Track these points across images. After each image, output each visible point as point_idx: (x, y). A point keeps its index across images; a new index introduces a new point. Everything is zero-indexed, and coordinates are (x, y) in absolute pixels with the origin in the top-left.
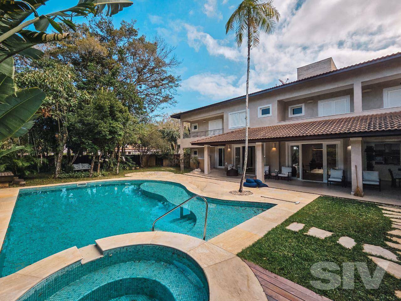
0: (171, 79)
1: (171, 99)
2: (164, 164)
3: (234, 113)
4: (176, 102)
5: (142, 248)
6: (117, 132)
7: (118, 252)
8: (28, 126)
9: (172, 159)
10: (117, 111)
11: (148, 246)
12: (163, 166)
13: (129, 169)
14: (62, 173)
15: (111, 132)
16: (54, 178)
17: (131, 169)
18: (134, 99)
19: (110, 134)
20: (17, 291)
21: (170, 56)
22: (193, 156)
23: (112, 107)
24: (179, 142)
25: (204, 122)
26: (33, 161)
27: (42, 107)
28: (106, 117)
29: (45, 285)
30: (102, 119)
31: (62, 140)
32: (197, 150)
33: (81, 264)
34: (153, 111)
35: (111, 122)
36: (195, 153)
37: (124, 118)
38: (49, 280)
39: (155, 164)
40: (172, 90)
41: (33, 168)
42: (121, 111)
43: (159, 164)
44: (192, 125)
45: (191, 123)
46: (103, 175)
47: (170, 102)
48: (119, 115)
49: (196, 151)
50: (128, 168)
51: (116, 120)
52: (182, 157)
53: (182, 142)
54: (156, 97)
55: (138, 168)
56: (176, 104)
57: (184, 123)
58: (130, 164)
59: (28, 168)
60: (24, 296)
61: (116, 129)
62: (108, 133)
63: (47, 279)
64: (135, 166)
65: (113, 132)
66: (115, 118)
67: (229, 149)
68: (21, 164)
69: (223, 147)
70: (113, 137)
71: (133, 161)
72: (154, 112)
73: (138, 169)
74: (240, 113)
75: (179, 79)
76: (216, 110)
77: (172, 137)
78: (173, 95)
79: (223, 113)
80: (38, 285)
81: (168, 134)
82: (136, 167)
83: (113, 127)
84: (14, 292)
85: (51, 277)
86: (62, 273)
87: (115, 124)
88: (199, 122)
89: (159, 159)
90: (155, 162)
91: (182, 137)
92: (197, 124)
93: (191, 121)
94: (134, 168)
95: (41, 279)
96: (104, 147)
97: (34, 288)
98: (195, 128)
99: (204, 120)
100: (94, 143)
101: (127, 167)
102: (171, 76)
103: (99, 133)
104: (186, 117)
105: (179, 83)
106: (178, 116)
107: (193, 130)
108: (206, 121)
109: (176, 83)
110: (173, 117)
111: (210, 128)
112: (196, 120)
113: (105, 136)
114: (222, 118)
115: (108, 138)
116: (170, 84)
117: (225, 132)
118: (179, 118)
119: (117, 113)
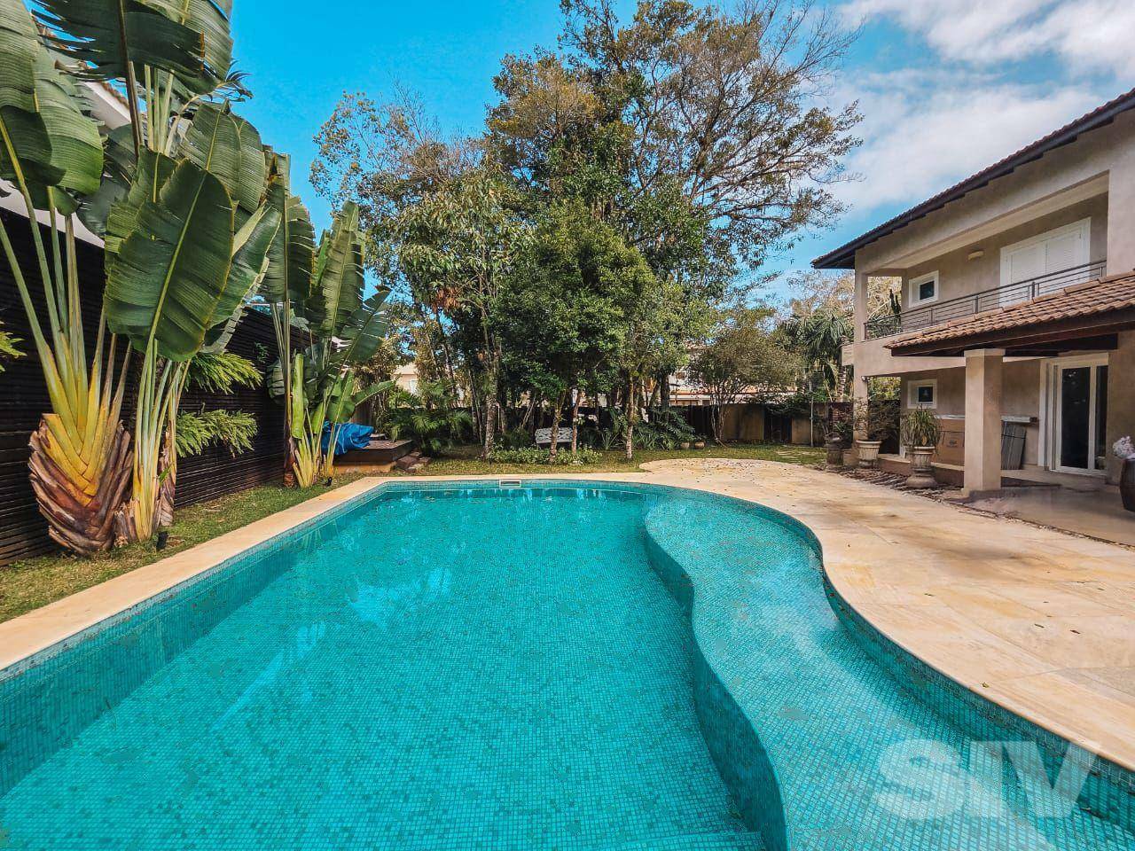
0: (818, 127)
1: (817, 204)
2: (795, 434)
4: (838, 210)
6: (602, 331)
9: (824, 421)
10: (602, 263)
12: (789, 442)
13: (675, 448)
15: (587, 332)
16: (484, 460)
17: (681, 448)
19: (580, 338)
22: (912, 405)
24: (849, 355)
25: (973, 255)
28: (574, 286)
30: (561, 295)
31: (491, 368)
32: (933, 383)
34: (757, 264)
35: (585, 300)
36: (925, 395)
39: (761, 435)
42: (617, 264)
43: (776, 437)
44: (911, 282)
45: (906, 274)
46: (586, 461)
47: (815, 215)
48: (606, 274)
49: (930, 390)
50: (670, 445)
51: (601, 293)
52: (860, 410)
53: (860, 356)
54: (764, 213)
55: (702, 444)
56: (839, 215)
57: (870, 279)
58: (677, 431)
61: (599, 321)
62: (576, 333)
64: (692, 438)
65: (588, 332)
66: (596, 287)
68: (421, 425)
69: (1093, 361)
70: (591, 347)
71: (689, 423)
72: (760, 267)
73: (702, 448)
75: (852, 116)
77: (827, 340)
78: (826, 188)
79: (1108, 172)
81: (810, 335)
82: (695, 442)
83: (589, 316)
87: (596, 305)
88: (952, 264)
89: (775, 417)
90: (762, 426)
91: (860, 333)
92: (934, 276)
93: (907, 266)
94: (687, 445)
98: (926, 290)
99: (976, 248)
100: (552, 369)
101: (667, 442)
102: (813, 113)
103: (552, 335)
104: (877, 254)
105: (855, 132)
106: (844, 256)
107: (914, 302)
108: (986, 253)
109: (841, 136)
110: (823, 263)
111: (1005, 278)
112: (930, 257)
113: (569, 342)
114: (1095, 210)
115: (576, 350)
116: (816, 150)
117: (1111, 271)
118: (849, 264)
119: (601, 269)
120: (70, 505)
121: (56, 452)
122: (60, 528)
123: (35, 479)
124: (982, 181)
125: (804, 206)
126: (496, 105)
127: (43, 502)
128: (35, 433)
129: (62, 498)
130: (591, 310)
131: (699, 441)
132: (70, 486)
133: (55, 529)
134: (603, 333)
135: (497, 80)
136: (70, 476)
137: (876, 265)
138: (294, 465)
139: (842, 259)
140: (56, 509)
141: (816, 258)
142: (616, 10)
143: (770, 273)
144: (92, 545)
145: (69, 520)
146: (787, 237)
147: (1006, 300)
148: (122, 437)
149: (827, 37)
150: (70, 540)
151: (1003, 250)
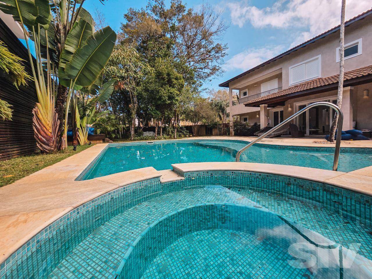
0: (218, 49)
1: (218, 70)
2: (213, 133)
3: (297, 65)
4: (223, 72)
5: (232, 175)
7: (202, 177)
8: (110, 91)
9: (221, 128)
10: (173, 78)
11: (241, 173)
12: (212, 135)
14: (136, 137)
18: (186, 70)
19: (169, 100)
20: (91, 192)
21: (217, 22)
22: (243, 123)
23: (168, 75)
24: (228, 110)
25: (255, 86)
26: (116, 126)
27: (119, 80)
28: (165, 84)
29: (122, 194)
30: (162, 87)
31: (134, 109)
32: (247, 117)
33: (161, 182)
34: (201, 85)
35: (169, 88)
36: (245, 119)
37: (179, 85)
38: (126, 190)
39: (205, 134)
40: (219, 61)
41: (116, 131)
42: (177, 79)
43: (209, 134)
44: (241, 92)
45: (240, 90)
47: (217, 73)
48: (175, 81)
51: (173, 87)
52: (231, 124)
53: (231, 110)
54: (203, 71)
57: (233, 90)
58: (184, 132)
59: (114, 132)
60: (99, 199)
61: (174, 95)
62: (167, 98)
63: (124, 188)
64: (188, 134)
65: (171, 98)
66: (172, 85)
67: (290, 109)
69: (279, 110)
70: (171, 102)
71: (187, 130)
74: (306, 63)
75: (226, 47)
76: (271, 67)
77: (221, 106)
78: (220, 66)
79: (282, 68)
80: (114, 192)
81: (216, 105)
83: (171, 93)
84: (88, 193)
85: (129, 187)
86: (140, 186)
87: (172, 90)
88: (249, 87)
89: (208, 128)
90: (205, 131)
91: (231, 105)
92: (247, 90)
93: (240, 87)
94: (188, 136)
95: (117, 186)
96: (165, 113)
97: (110, 194)
98: (245, 94)
99: (255, 84)
100: (157, 109)
101: (182, 135)
102: (218, 45)
103: (160, 98)
104: (235, 84)
105: (226, 51)
106: (227, 84)
107: (242, 97)
108: (258, 84)
109: (223, 52)
110: (221, 85)
111: (262, 91)
112: (246, 85)
113: (165, 101)
114: (279, 77)
115: (167, 103)
116: (217, 55)
117: (283, 88)
118: (228, 86)
119: (173, 80)
120: (45, 135)
121: (40, 116)
122: (40, 143)
123: (34, 125)
124: (263, 65)
125: (214, 70)
126: (125, 23)
127: (36, 133)
128: (34, 109)
129: (42, 132)
130: (172, 91)
131: (191, 135)
132: (45, 129)
133: (39, 143)
134: (174, 98)
135: (126, 15)
136: (45, 125)
137: (234, 86)
138: (78, 137)
139: (225, 85)
140: (40, 136)
141: (220, 84)
142: (165, 2)
143: (205, 88)
144: (51, 149)
145: (44, 140)
146: (210, 78)
147: (262, 95)
148: (55, 114)
149: (222, 25)
150: (44, 148)
151: (261, 84)
